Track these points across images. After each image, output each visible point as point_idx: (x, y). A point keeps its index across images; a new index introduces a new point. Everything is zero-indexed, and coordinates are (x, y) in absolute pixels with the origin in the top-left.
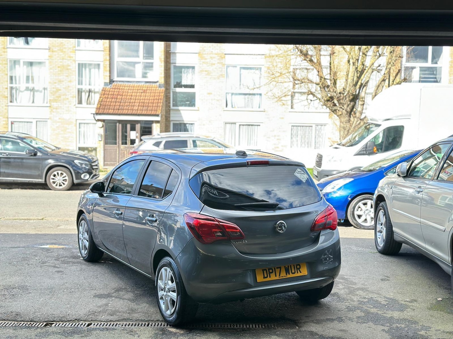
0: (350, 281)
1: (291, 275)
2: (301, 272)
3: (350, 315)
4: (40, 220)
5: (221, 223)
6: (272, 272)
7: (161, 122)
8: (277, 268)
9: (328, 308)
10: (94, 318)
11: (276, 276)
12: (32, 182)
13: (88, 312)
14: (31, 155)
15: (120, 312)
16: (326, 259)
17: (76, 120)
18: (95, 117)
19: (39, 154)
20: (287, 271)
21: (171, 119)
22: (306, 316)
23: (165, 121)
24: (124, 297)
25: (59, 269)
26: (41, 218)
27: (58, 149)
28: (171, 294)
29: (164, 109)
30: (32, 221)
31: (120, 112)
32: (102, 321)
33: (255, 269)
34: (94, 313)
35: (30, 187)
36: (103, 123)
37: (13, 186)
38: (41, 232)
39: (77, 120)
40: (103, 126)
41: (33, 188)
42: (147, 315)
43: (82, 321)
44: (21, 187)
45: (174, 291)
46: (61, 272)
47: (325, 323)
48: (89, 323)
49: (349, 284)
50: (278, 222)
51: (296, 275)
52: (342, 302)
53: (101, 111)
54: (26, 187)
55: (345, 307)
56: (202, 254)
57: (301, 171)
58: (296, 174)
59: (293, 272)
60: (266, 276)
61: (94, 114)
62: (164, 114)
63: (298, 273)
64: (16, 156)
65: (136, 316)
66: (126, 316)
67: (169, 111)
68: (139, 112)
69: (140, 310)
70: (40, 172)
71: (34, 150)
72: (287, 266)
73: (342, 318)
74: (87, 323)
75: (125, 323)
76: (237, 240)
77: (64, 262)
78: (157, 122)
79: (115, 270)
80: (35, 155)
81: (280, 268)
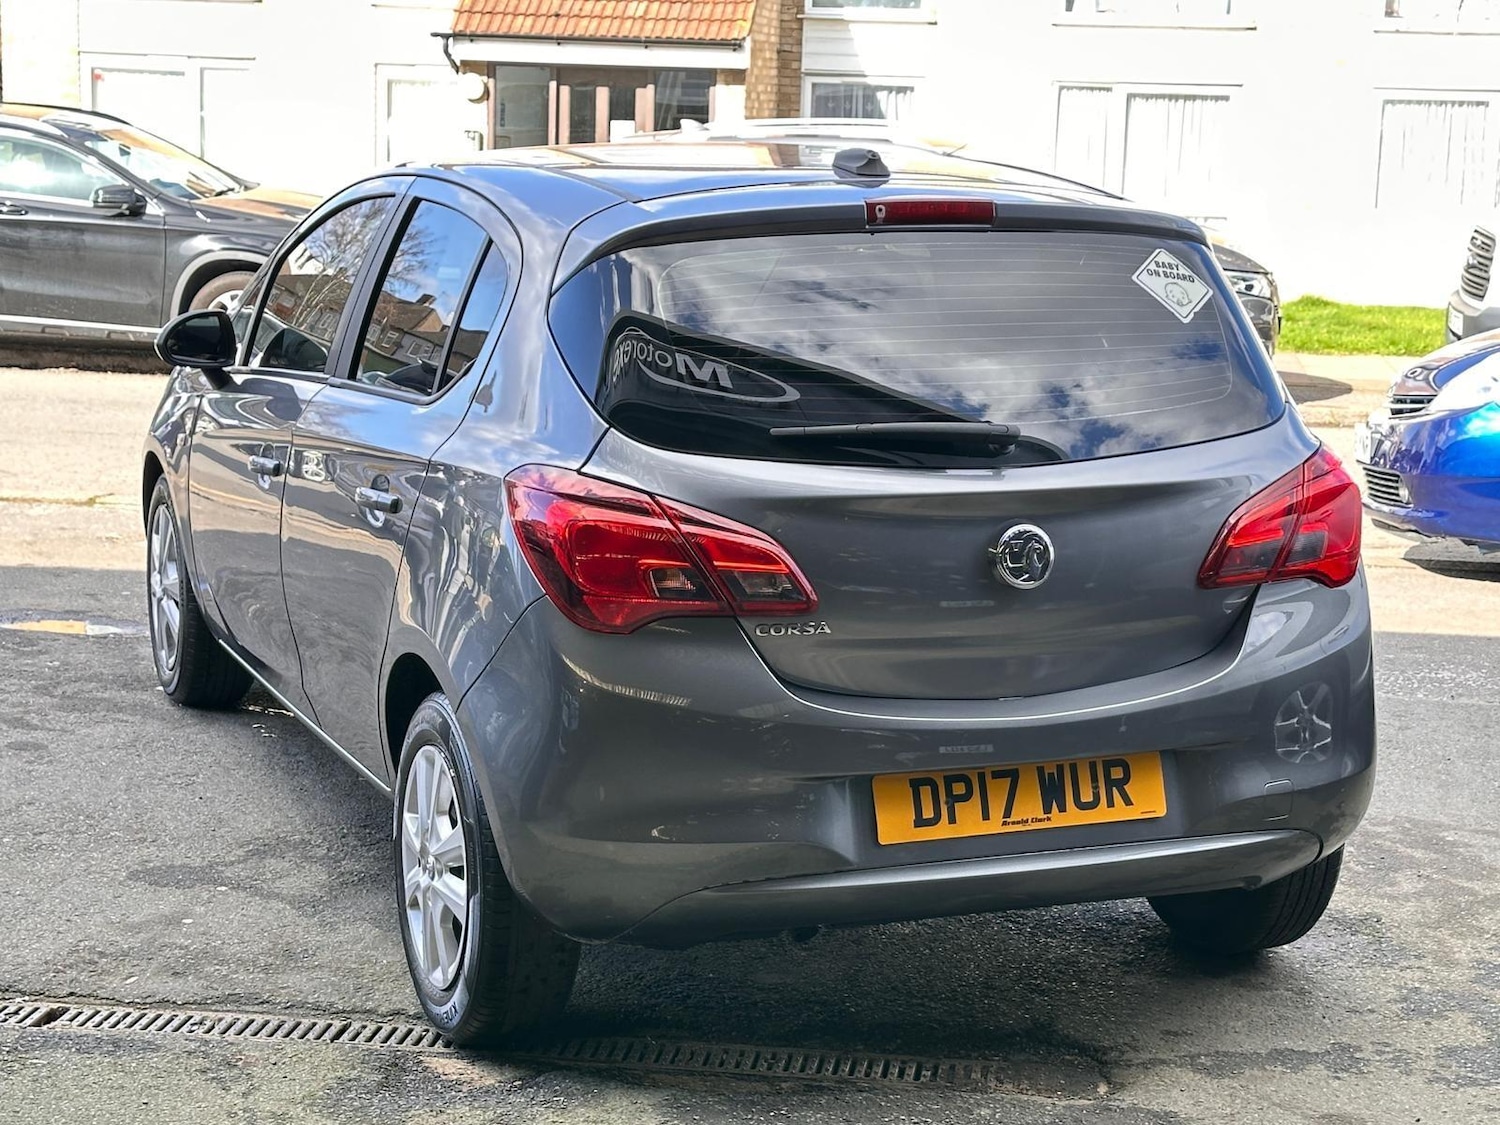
0: (1464, 859)
1: (1073, 817)
2: (1128, 802)
3: (1411, 1037)
4: (81, 504)
5: (685, 528)
6: (966, 797)
7: (750, 79)
8: (997, 775)
9: (1302, 992)
10: (85, 981)
11: (986, 817)
12: (122, 337)
13: (64, 953)
14: (118, 211)
15: (222, 963)
16: (1293, 737)
17: (376, 65)
18: (450, 50)
19: (153, 208)
20: (1052, 795)
21: (807, 64)
22: (1168, 1033)
23: (774, 72)
24: (278, 884)
25: (34, 734)
26: (84, 498)
27: (247, 188)
28: (447, 886)
29: (774, 15)
30: (37, 510)
31: (562, 28)
32: (119, 1003)
33: (871, 778)
34: (93, 960)
35: (118, 360)
36: (485, 78)
37: (47, 357)
38: (50, 557)
39: (379, 67)
40: (487, 92)
41: (133, 365)
42: (350, 984)
43: (24, 994)
44: (78, 359)
45: (457, 872)
46: (37, 747)
47: (1256, 1072)
48: (55, 1006)
49: (1456, 876)
50: (1010, 532)
51: (1102, 815)
52: (1390, 965)
53: (477, 24)
54: (99, 360)
55: (1393, 993)
56: (590, 687)
57: (1173, 261)
58: (1144, 279)
59: (1087, 796)
60: (928, 813)
61: (446, 37)
62: (773, 39)
63: (1111, 804)
64: (51, 218)
65: (295, 983)
66: (245, 981)
67: (795, 26)
68: (650, 30)
69: (325, 956)
70: (157, 296)
71: (132, 191)
72: (1052, 769)
73: (1359, 1049)
74: (45, 1007)
75: (229, 1018)
76: (777, 620)
77: (70, 703)
78: (736, 76)
79: (295, 750)
80: (136, 212)
81: (1014, 776)
